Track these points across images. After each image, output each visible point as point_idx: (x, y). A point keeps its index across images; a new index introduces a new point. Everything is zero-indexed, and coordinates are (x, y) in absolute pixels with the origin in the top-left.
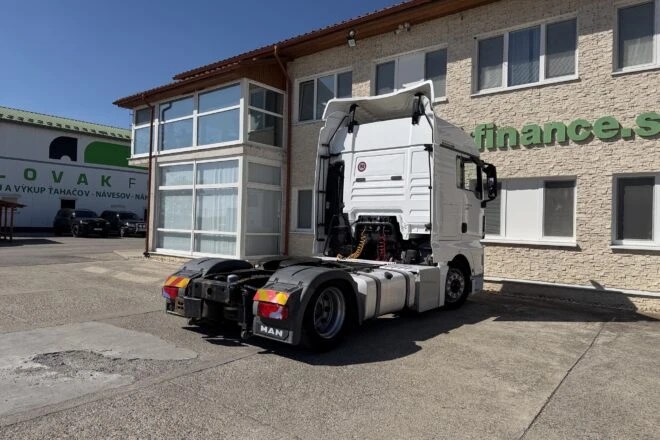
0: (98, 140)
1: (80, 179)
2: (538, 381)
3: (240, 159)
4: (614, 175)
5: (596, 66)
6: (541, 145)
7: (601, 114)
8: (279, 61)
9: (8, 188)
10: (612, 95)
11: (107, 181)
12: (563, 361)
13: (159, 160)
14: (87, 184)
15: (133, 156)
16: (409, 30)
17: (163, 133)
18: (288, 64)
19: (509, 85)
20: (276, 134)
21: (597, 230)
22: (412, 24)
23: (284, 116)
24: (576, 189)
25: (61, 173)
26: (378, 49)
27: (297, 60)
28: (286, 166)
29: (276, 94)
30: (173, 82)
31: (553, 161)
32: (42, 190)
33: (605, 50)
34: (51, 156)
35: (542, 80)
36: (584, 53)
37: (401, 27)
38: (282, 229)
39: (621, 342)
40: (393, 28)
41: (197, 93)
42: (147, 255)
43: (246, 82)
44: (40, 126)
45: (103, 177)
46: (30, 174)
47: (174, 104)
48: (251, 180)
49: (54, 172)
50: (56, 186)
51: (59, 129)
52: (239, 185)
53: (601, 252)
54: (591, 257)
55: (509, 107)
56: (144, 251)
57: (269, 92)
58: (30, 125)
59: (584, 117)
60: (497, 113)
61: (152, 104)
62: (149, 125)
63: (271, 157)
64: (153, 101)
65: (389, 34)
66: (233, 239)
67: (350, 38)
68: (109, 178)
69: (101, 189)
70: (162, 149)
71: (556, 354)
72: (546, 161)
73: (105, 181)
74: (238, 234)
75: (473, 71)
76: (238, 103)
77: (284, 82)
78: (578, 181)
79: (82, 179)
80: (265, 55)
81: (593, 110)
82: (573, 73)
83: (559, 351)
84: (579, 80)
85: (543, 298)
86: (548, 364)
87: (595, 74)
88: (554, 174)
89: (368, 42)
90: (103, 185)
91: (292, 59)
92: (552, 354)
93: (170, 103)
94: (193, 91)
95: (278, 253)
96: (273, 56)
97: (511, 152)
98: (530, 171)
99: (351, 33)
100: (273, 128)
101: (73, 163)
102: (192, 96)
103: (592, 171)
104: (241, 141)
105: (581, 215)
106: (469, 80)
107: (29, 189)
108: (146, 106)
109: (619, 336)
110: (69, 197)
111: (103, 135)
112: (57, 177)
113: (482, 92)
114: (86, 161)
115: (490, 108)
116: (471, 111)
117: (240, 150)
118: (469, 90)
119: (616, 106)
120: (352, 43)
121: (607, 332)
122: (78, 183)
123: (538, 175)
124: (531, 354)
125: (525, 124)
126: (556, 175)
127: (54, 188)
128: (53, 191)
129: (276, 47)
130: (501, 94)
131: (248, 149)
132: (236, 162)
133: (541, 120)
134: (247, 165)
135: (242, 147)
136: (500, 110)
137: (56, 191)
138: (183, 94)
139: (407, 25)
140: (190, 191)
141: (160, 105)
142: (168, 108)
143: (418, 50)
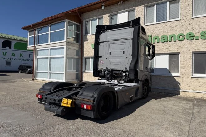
0: (18, 42)
1: (12, 54)
2: (180, 130)
3: (65, 47)
4: (193, 52)
5: (186, 15)
6: (167, 42)
7: (188, 32)
8: (78, 14)
10: (191, 25)
11: (22, 55)
12: (186, 121)
13: (37, 47)
14: (15, 56)
15: (28, 46)
16: (122, 3)
17: (38, 39)
18: (82, 15)
19: (157, 22)
20: (77, 39)
21: (187, 71)
22: (123, 1)
23: (80, 32)
24: (180, 55)
25: (6, 53)
26: (112, 9)
27: (84, 14)
28: (81, 50)
29: (77, 25)
30: (42, 21)
31: (172, 47)
33: (190, 10)
34: (2, 47)
35: (168, 20)
36: (182, 11)
37: (120, 2)
38: (80, 71)
39: (203, 111)
40: (117, 3)
41: (50, 25)
42: (33, 80)
43: (67, 20)
45: (20, 54)
47: (42, 28)
49: (3, 52)
51: (5, 38)
52: (64, 56)
53: (188, 78)
54: (185, 80)
55: (157, 29)
56: (32, 78)
59: (182, 33)
60: (153, 31)
61: (35, 29)
62: (34, 36)
63: (76, 46)
64: (35, 28)
65: (116, 5)
66: (63, 74)
67: (102, 6)
68: (22, 54)
69: (20, 58)
70: (38, 44)
71: (182, 118)
72: (169, 47)
73: (21, 55)
74: (64, 72)
75: (144, 17)
76: (64, 28)
77: (80, 21)
78: (181, 54)
80: (73, 12)
81: (185, 30)
82: (178, 18)
83: (182, 116)
84: (180, 20)
85: (169, 94)
86: (180, 122)
89: (109, 8)
90: (20, 56)
92: (180, 117)
93: (41, 28)
96: (76, 12)
98: (164, 51)
99: (103, 4)
100: (76, 36)
101: (10, 49)
102: (48, 26)
103: (185, 51)
104: (65, 41)
105: (182, 66)
106: (143, 20)
108: (33, 29)
109: (201, 109)
110: (9, 60)
111: (20, 40)
112: (5, 54)
113: (147, 24)
114: (14, 48)
115: (150, 29)
117: (65, 44)
119: (194, 28)
120: (103, 8)
121: (196, 108)
122: (12, 56)
123: (167, 52)
124: (173, 118)
125: (162, 35)
126: (173, 52)
127: (4, 57)
128: (3, 58)
129: (77, 9)
130: (154, 25)
131: (68, 43)
132: (63, 48)
133: (168, 34)
134: (67, 49)
135: (65, 43)
136: (154, 30)
137: (4, 59)
138: (45, 25)
139: (122, 2)
140: (47, 58)
141: (38, 29)
142: (40, 30)
143: (126, 10)
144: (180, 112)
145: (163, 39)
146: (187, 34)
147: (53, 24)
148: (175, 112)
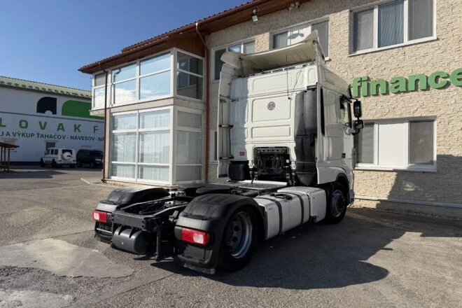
0: (71, 99)
1: (59, 127)
3: (171, 108)
5: (451, 29)
6: (407, 91)
7: (456, 67)
8: (199, 34)
9: (8, 134)
11: (78, 128)
13: (112, 110)
14: (64, 130)
15: (93, 108)
16: (299, 7)
17: (114, 92)
18: (206, 37)
19: (379, 47)
20: (197, 90)
22: (301, 3)
23: (204, 76)
24: (435, 123)
25: (46, 123)
26: (275, 22)
27: (213, 34)
28: (205, 113)
29: (198, 59)
30: (121, 53)
31: (417, 104)
32: (32, 135)
33: (459, 15)
35: (406, 42)
36: (442, 18)
38: (204, 161)
40: (286, 7)
41: (138, 61)
42: (104, 181)
43: (175, 50)
44: (30, 90)
46: (24, 124)
47: (122, 69)
48: (179, 125)
49: (40, 123)
50: (42, 132)
51: (43, 92)
52: (170, 127)
54: (450, 180)
55: (379, 64)
56: (102, 178)
57: (193, 59)
58: (24, 89)
59: (441, 69)
60: (370, 69)
61: (106, 70)
62: (104, 85)
63: (194, 107)
64: (106, 68)
65: (283, 11)
66: (168, 167)
67: (253, 15)
68: (79, 126)
69: (74, 134)
70: (114, 103)
71: (445, 267)
72: (411, 105)
73: (76, 128)
74: (170, 164)
75: (350, 37)
76: (170, 66)
77: (203, 51)
78: (438, 120)
79: (61, 127)
80: (189, 30)
81: (449, 64)
82: (432, 35)
83: (446, 264)
84: (438, 39)
85: (410, 213)
86: (443, 278)
87: (450, 34)
88: (417, 115)
89: (267, 18)
90: (75, 131)
91: (209, 33)
92: (441, 267)
93: (120, 68)
94: (136, 59)
95: (200, 179)
96: (195, 31)
97: (382, 98)
98: (398, 114)
99: (254, 11)
100: (195, 85)
101: (54, 115)
102: (135, 63)
103: (449, 112)
104: (171, 95)
105: (441, 147)
106: (347, 44)
107: (23, 135)
108: (102, 72)
110: (51, 140)
111: (75, 96)
112: (43, 124)
113: (358, 53)
114: (63, 114)
115: (365, 65)
116: (350, 67)
117: (172, 101)
118: (347, 51)
120: (255, 19)
122: (58, 130)
123: (404, 116)
124: (424, 267)
125: (392, 76)
126: (419, 115)
127: (41, 134)
128: (40, 136)
129: (197, 24)
130: (373, 54)
131: (177, 101)
132: (168, 111)
133: (407, 72)
134: (177, 113)
135: (172, 99)
136: (373, 66)
137: (42, 136)
138: (129, 61)
139: (297, 4)
140: (135, 133)
141: (112, 70)
142: (118, 73)
143: (306, 22)
144: (441, 256)
145: (396, 85)
146: (453, 73)
147: (145, 58)
148: (428, 255)
